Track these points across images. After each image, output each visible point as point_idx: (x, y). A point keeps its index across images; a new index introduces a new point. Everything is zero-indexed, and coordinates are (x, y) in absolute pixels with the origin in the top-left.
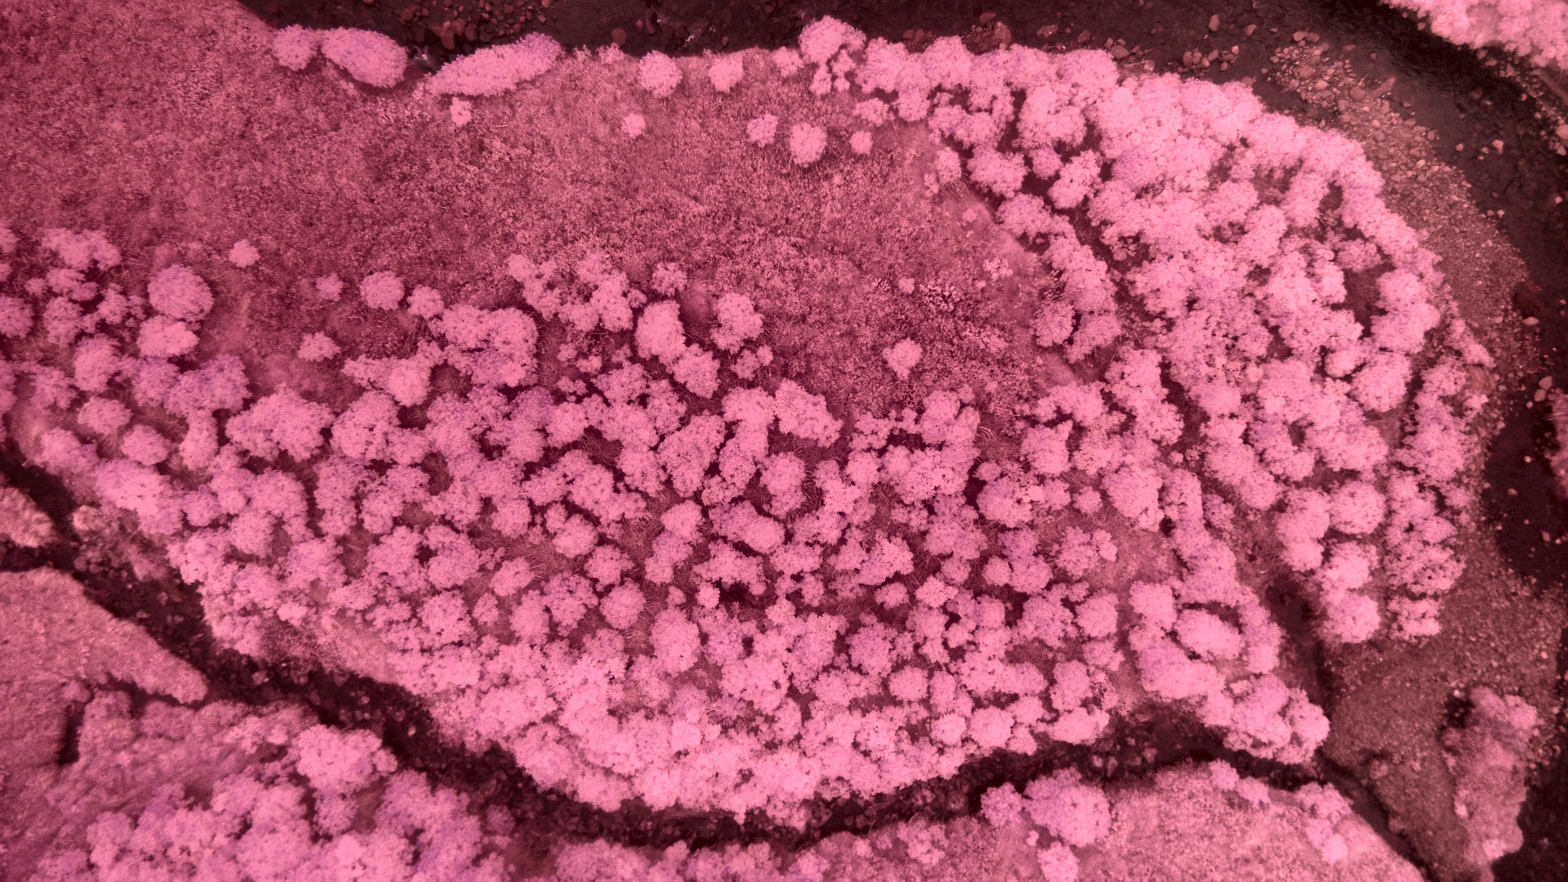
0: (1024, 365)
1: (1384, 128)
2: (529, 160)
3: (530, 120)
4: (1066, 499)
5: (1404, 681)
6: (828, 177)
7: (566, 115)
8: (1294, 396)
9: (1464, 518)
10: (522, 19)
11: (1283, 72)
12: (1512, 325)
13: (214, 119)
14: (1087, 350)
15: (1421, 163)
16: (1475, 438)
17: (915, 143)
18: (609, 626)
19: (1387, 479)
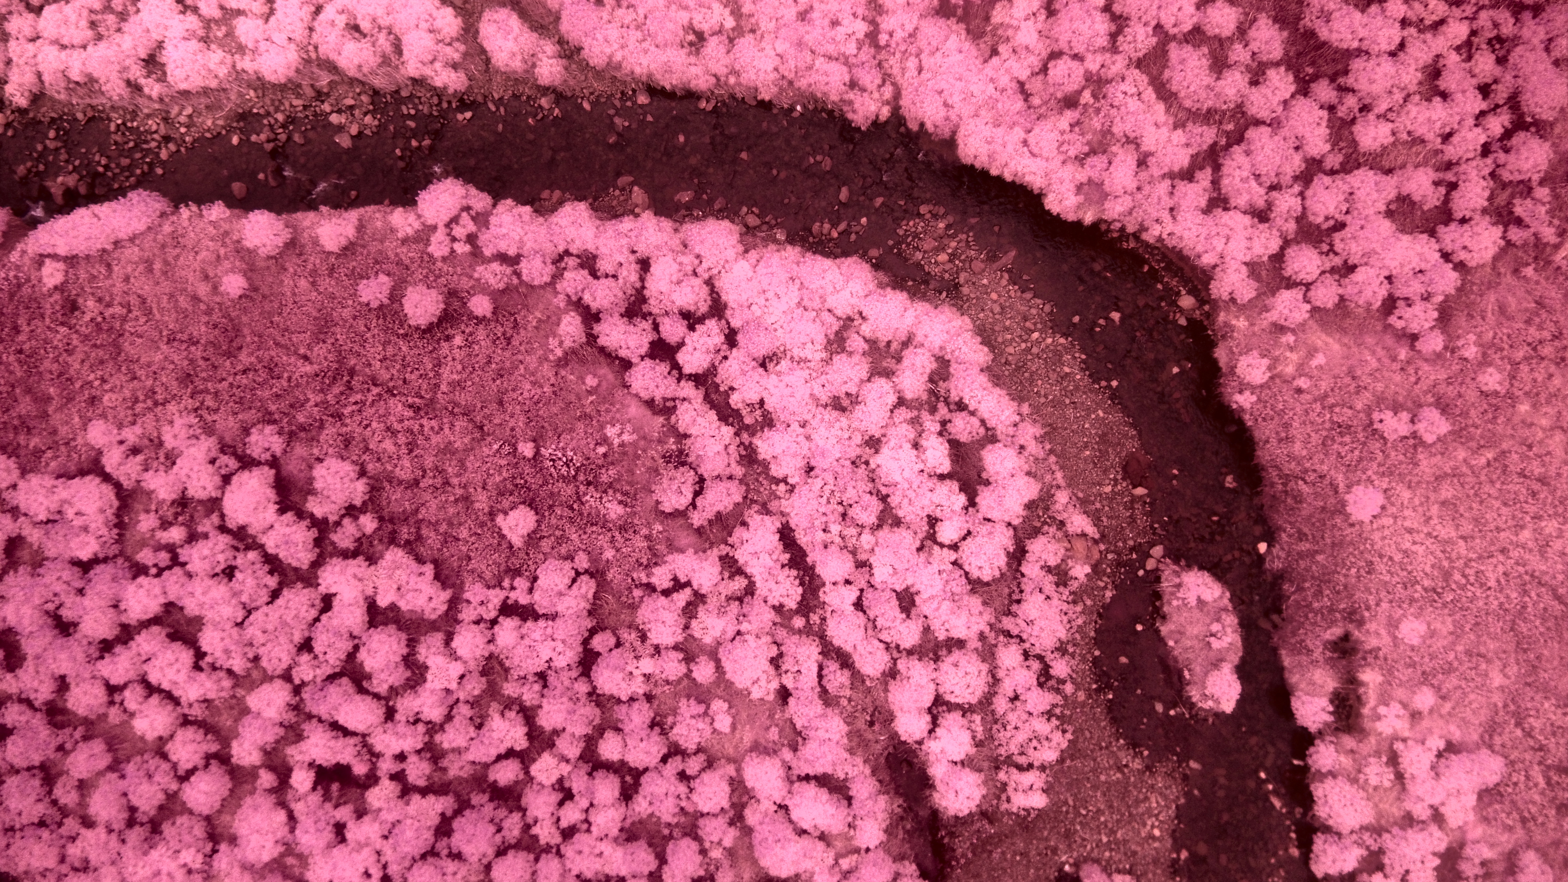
0: (644, 531)
1: (1002, 300)
2: (124, 319)
3: (127, 279)
4: (682, 669)
5: (1015, 854)
6: (448, 338)
7: (165, 273)
8: (899, 567)
9: (1069, 688)
10: (138, 171)
11: (908, 245)
12: (1121, 494)
14: (710, 514)
15: (1036, 335)
16: (1079, 608)
17: (541, 306)
18: (191, 812)
19: (996, 646)
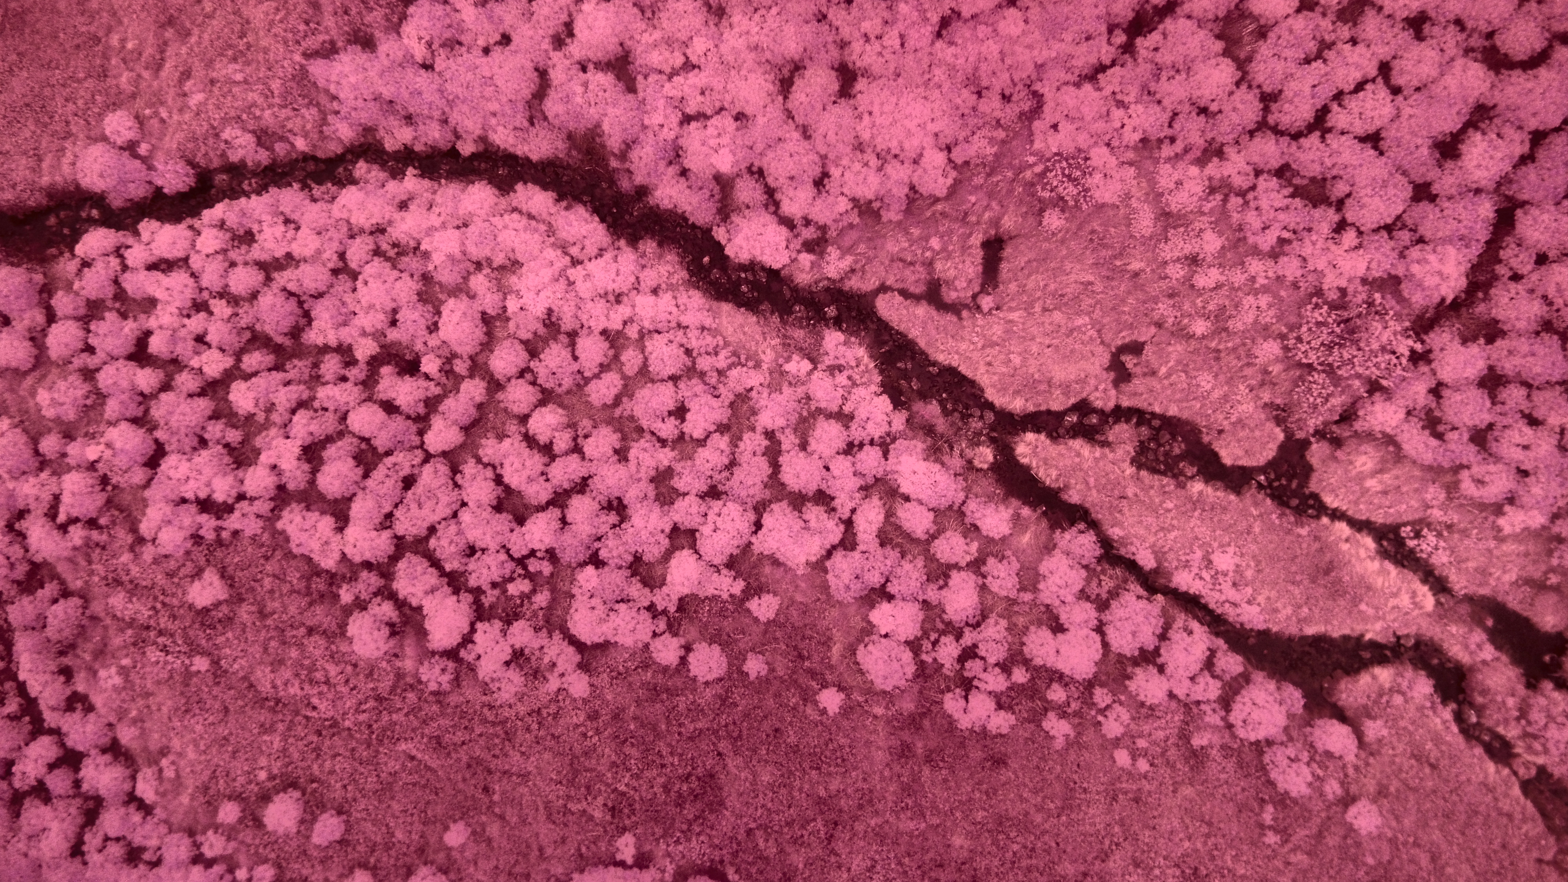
0: (96, 579)
4: (71, 448)
6: (272, 778)
13: (862, 843)
17: (181, 809)
18: (521, 341)
